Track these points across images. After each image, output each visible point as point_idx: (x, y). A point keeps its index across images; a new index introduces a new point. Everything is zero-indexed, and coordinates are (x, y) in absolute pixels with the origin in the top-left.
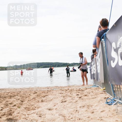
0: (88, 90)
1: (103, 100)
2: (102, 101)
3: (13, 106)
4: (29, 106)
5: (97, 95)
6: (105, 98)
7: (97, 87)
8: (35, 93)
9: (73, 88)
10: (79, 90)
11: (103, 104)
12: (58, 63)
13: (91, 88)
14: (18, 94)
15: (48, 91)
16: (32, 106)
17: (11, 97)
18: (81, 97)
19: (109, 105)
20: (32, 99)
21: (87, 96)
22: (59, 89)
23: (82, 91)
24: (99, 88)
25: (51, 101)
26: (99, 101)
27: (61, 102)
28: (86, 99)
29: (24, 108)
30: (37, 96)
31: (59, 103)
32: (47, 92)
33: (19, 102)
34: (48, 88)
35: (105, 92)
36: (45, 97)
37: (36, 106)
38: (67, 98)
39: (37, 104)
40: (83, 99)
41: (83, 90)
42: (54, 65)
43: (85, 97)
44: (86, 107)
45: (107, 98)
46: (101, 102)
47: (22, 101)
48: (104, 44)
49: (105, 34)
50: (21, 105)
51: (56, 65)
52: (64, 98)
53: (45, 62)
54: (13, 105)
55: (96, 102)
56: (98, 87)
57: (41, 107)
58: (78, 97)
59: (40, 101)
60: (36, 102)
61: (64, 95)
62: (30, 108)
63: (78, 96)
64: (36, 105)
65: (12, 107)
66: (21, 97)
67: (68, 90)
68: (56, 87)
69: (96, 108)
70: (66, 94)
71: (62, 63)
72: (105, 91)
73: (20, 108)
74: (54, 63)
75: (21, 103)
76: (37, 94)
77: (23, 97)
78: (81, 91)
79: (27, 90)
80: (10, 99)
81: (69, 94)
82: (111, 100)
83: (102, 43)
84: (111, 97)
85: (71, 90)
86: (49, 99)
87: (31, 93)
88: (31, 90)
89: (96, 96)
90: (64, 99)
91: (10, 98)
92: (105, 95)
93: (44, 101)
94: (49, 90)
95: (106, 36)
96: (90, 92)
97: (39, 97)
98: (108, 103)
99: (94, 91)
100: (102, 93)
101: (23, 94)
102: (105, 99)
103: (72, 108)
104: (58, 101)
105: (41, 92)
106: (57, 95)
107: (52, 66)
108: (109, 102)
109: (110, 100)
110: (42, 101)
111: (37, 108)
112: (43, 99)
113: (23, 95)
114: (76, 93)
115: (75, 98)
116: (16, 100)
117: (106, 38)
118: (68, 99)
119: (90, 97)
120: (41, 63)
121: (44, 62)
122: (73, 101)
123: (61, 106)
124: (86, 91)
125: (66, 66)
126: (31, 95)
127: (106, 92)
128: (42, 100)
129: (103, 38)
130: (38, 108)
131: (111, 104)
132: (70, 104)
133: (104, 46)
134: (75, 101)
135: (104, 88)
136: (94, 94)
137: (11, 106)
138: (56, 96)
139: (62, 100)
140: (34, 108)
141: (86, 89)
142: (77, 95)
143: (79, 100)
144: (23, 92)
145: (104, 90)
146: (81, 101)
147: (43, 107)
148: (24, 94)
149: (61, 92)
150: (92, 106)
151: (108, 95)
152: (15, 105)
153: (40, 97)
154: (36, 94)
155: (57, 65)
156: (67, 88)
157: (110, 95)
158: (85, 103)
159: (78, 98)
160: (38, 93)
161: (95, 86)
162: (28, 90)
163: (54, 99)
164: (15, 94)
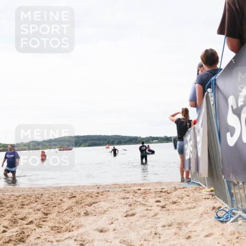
0: (178, 192)
1: (209, 211)
2: (208, 213)
3: (27, 224)
4: (59, 223)
5: (198, 203)
6: (214, 208)
7: (197, 186)
8: (71, 196)
9: (148, 188)
10: (161, 192)
11: (209, 220)
12: (119, 136)
13: (186, 188)
14: (38, 200)
15: (98, 193)
16: (66, 223)
17: (24, 205)
18: (165, 205)
19: (222, 222)
20: (67, 209)
21: (176, 204)
22: (121, 189)
23: (166, 193)
24: (201, 187)
25: (104, 213)
26: (202, 215)
27: (125, 215)
28: (176, 209)
29: (50, 229)
30: (77, 202)
31: (121, 218)
32: (97, 195)
33: (40, 215)
34: (98, 188)
35: (213, 195)
36: (93, 205)
37: (73, 223)
38: (136, 208)
39: (76, 219)
40: (168, 210)
41: (169, 191)
42: (111, 140)
43: (174, 206)
44: (175, 226)
45: (218, 209)
46: (205, 216)
47: (46, 214)
48: (212, 99)
49: (213, 78)
50: (44, 221)
51: (114, 141)
52: (131, 208)
53: (93, 135)
54: (28, 222)
55: (195, 216)
56: (200, 185)
57: (85, 226)
58: (158, 206)
59: (82, 213)
60: (75, 216)
61: (131, 201)
62: (62, 228)
63: (158, 203)
64: (74, 221)
65: (26, 226)
66: (43, 205)
67: (138, 192)
68: (114, 186)
69: (195, 228)
70: (135, 199)
71: (126, 137)
72: (213, 193)
73: (41, 227)
74: (110, 136)
75: (43, 218)
76: (77, 199)
77: (47, 205)
78: (164, 193)
79: (56, 191)
80: (22, 210)
81: (141, 199)
82: (226, 211)
83: (207, 98)
84: (226, 205)
85: (144, 191)
86: (100, 209)
87: (64, 198)
88: (63, 191)
89: (194, 205)
90: (131, 210)
91: (20, 206)
92: (213, 201)
93: (89, 213)
94: (100, 190)
95: (215, 84)
96: (184, 195)
97: (80, 206)
98: (219, 218)
99: (191, 194)
100: (208, 199)
101: (47, 199)
102: (214, 211)
103: (146, 228)
104: (118, 213)
105: (84, 196)
106: (117, 200)
107: (106, 142)
108: (221, 216)
109: (225, 213)
110: (86, 214)
111: (76, 227)
112: (89, 209)
113: (48, 202)
114: (155, 198)
115: (152, 208)
116: (33, 212)
117: (216, 88)
118: (139, 210)
119: (184, 206)
120: (84, 137)
121: (90, 135)
122: (148, 213)
123: (125, 223)
124: (174, 193)
125: (134, 142)
126: (64, 202)
127: (216, 196)
128: (87, 211)
129: (209, 87)
130: (78, 227)
131: (225, 220)
132: (143, 220)
133: (212, 103)
134: (152, 213)
135: (212, 188)
136: (192, 199)
137: (23, 224)
138: (113, 204)
139: (126, 212)
140: (70, 227)
141: (176, 189)
142: (158, 201)
143: (160, 212)
144: (47, 195)
145: (212, 191)
146: (164, 214)
147: (88, 226)
148: (49, 199)
149: (124, 195)
150: (186, 224)
151: (219, 203)
152: (31, 222)
153: (83, 205)
154: (74, 200)
155: (117, 141)
156: (138, 188)
157: (224, 203)
158: (174, 217)
159: (159, 208)
160: (78, 197)
161: (194, 183)
162: (58, 191)
163: (110, 209)
164: (32, 199)
